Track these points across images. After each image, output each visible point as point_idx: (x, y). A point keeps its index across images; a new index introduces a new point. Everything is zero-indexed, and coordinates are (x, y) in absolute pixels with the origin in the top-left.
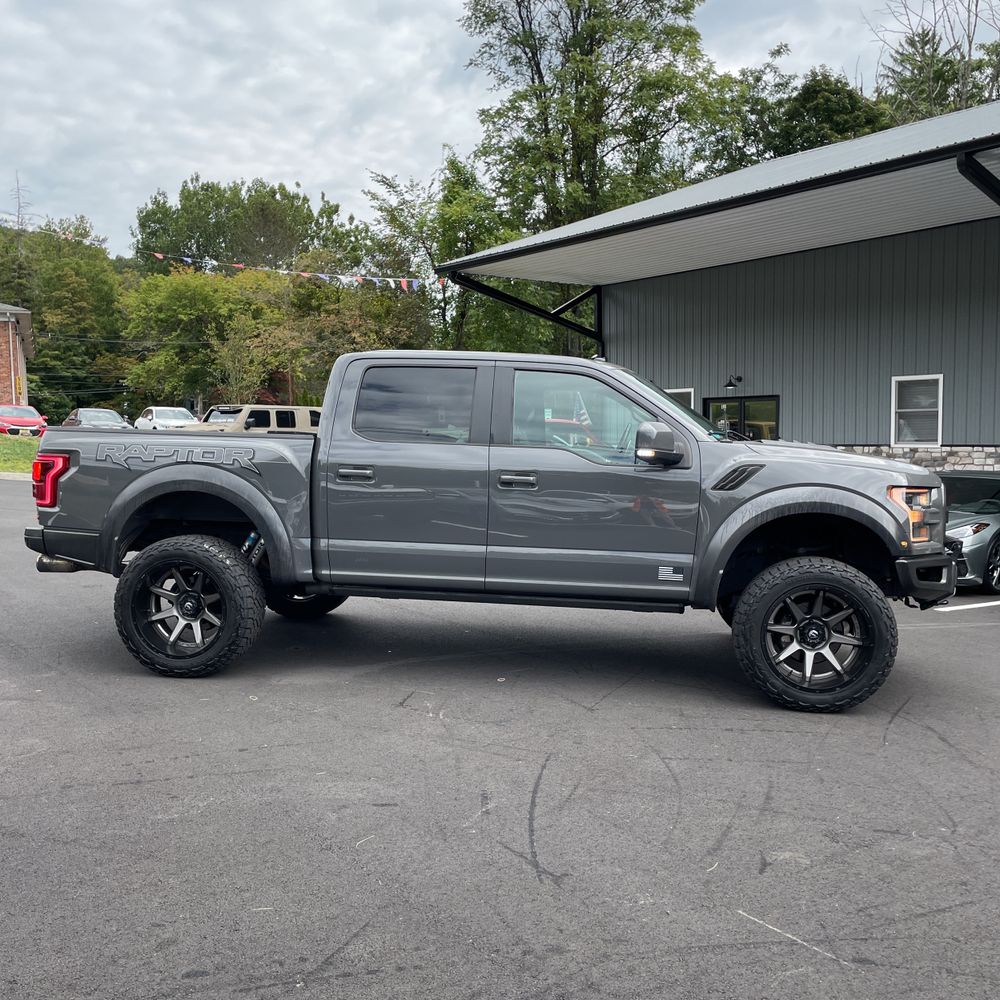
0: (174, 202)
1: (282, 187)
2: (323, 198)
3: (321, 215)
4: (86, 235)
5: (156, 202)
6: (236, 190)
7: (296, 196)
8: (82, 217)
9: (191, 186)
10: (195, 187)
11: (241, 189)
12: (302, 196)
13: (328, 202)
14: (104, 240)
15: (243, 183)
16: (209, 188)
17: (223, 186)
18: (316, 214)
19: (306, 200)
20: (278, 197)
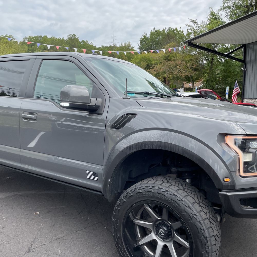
0: (148, 36)
1: (176, 29)
2: (187, 31)
3: (186, 35)
4: (130, 46)
5: (144, 36)
6: (164, 31)
7: (180, 31)
8: (129, 42)
9: (153, 31)
10: (154, 31)
11: (165, 31)
12: (181, 31)
13: (189, 32)
14: (134, 47)
15: (166, 29)
16: (157, 31)
17: (161, 30)
18: (185, 35)
19: (183, 32)
20: (175, 31)
